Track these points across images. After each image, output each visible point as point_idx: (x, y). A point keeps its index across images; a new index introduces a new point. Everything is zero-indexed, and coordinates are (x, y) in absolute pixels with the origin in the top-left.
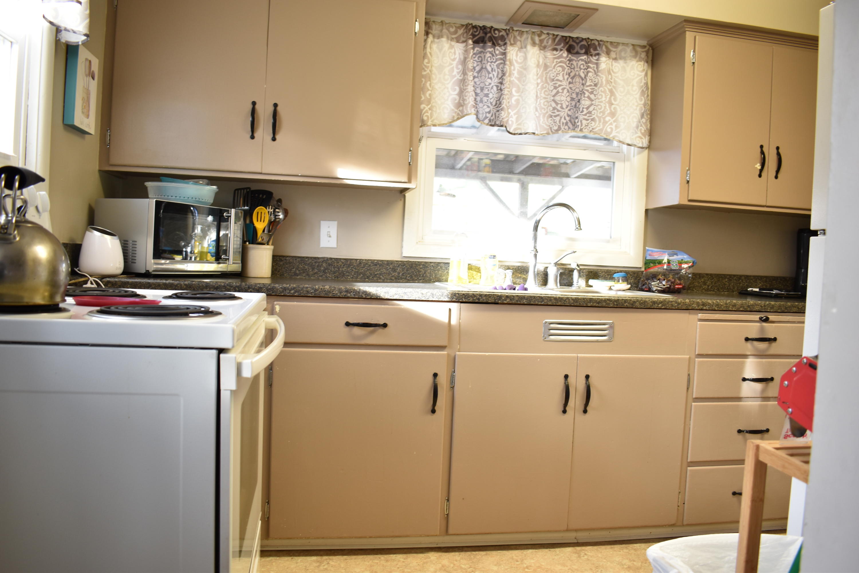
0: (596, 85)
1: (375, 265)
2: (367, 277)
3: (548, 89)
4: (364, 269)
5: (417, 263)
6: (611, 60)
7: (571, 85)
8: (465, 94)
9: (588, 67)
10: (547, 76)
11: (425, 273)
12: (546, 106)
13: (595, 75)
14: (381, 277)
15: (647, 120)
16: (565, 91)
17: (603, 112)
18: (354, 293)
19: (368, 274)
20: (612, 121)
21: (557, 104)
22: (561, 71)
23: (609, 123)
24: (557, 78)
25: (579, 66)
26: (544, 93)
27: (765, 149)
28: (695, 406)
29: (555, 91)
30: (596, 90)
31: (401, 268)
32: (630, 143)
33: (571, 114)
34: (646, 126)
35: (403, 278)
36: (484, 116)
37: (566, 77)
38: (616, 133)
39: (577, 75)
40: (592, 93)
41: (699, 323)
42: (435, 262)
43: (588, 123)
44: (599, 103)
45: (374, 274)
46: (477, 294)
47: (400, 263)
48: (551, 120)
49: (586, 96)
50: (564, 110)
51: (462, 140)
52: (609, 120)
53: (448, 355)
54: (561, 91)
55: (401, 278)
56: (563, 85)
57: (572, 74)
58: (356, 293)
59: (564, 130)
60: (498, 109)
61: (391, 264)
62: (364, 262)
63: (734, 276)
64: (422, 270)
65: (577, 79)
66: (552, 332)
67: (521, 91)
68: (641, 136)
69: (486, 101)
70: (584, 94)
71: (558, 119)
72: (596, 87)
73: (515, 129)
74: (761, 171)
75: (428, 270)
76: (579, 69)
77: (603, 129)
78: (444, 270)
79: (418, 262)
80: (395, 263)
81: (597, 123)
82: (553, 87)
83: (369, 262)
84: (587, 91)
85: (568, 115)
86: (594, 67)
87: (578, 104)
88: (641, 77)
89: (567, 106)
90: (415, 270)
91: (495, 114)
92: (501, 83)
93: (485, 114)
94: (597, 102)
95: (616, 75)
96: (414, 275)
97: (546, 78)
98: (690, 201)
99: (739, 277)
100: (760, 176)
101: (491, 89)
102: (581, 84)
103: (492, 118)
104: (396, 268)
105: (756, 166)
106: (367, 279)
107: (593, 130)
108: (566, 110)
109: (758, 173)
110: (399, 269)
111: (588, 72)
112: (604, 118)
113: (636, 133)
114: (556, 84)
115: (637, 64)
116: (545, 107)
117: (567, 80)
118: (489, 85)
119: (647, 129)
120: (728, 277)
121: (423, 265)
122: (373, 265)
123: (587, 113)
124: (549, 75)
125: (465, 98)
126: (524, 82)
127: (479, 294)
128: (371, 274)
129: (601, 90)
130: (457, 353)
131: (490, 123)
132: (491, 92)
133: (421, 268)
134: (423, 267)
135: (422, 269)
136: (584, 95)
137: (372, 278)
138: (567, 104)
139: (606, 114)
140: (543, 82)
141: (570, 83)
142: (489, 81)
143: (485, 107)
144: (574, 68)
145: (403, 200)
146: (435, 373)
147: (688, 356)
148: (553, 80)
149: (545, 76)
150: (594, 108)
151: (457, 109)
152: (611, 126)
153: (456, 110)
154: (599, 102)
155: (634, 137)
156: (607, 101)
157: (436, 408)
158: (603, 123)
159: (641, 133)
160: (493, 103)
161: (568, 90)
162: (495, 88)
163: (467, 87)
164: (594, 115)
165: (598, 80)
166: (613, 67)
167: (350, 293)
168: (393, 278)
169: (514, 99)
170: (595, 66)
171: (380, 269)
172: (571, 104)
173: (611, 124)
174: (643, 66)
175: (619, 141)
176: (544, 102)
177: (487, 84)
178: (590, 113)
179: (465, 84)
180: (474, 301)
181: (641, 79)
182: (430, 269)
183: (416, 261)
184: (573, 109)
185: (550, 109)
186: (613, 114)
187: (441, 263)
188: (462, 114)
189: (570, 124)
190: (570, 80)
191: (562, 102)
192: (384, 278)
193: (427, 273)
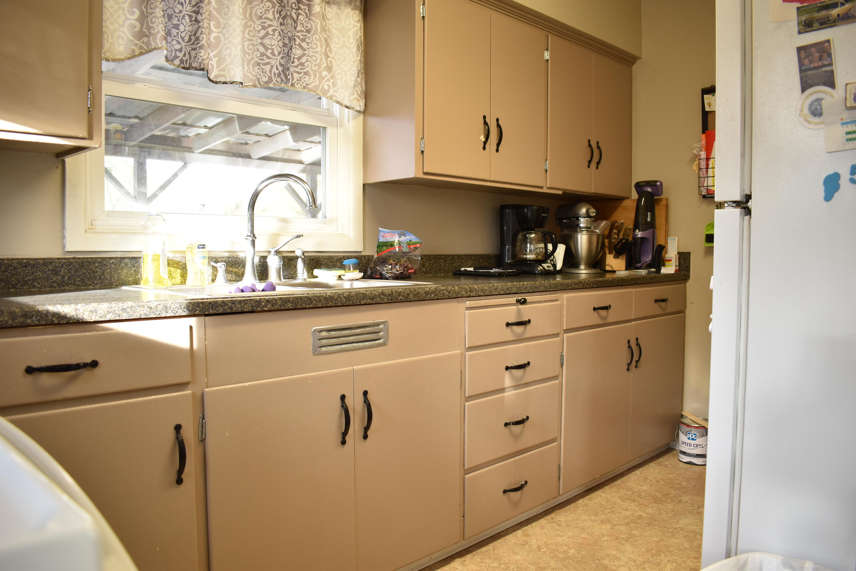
0: (308, 31)
1: (23, 266)
2: (12, 285)
3: (254, 28)
4: (6, 274)
5: (90, 260)
6: (324, 3)
7: (283, 27)
8: (151, 20)
9: (299, 8)
10: (252, 11)
11: (103, 274)
12: (251, 50)
13: (307, 19)
14: (36, 284)
15: (362, 80)
16: (277, 33)
17: (319, 65)
18: (38, 318)
19: (13, 281)
20: (329, 76)
21: (266, 49)
22: (271, 7)
23: (326, 78)
24: (265, 15)
25: (290, 5)
26: (249, 34)
27: (487, 120)
28: (469, 405)
29: (263, 32)
30: (309, 37)
31: (66, 269)
32: (348, 105)
33: (284, 64)
34: (362, 87)
35: (70, 284)
36: (173, 55)
37: (277, 16)
38: (334, 91)
39: (289, 16)
40: (303, 40)
41: (467, 311)
42: (116, 258)
43: (301, 78)
44: (313, 54)
45: (24, 280)
46: (228, 301)
47: (64, 261)
48: (259, 69)
49: (297, 43)
50: (276, 57)
51: (140, 85)
52: (326, 76)
53: (194, 394)
54: (271, 33)
55: (68, 284)
56: (273, 26)
57: (283, 13)
58: (42, 317)
59: (276, 82)
60: (194, 47)
61: (51, 263)
62: (6, 263)
63: (448, 255)
64: (98, 270)
65: (289, 21)
66: (324, 342)
67: (222, 26)
68: (358, 97)
69: (176, 34)
70: (295, 40)
71: (267, 68)
72: (309, 33)
73: (216, 76)
74: (485, 143)
75: (107, 269)
76: (290, 9)
77: (320, 86)
78: (130, 267)
79: (91, 258)
80: (56, 262)
81: (312, 77)
82: (260, 27)
83: (14, 263)
84: (299, 37)
85: (281, 65)
86: (305, 9)
87: (290, 51)
88: (357, 28)
89: (279, 53)
90: (87, 271)
91: (189, 53)
92: (197, 13)
93: (174, 53)
94: (311, 52)
95: (329, 22)
96: (87, 278)
97: (251, 14)
98: (425, 174)
99: (453, 257)
100: (484, 148)
101: (182, 19)
102: (293, 27)
103: (184, 59)
104: (59, 269)
105: (481, 138)
106: (13, 288)
107: (307, 87)
108: (279, 58)
109: (482, 145)
110: (62, 271)
111: (299, 14)
112: (320, 73)
113: (354, 94)
114: (264, 23)
115: (352, 13)
116: (250, 52)
117: (278, 20)
118: (179, 13)
119: (362, 90)
120: (443, 257)
121: (100, 262)
122: (21, 267)
123: (299, 64)
124: (255, 10)
125: (151, 25)
126: (225, 14)
127: (232, 300)
128: (19, 281)
129: (316, 38)
130: (206, 389)
131: (182, 65)
132: (182, 23)
133: (96, 267)
134: (99, 266)
135: (99, 268)
136: (295, 42)
137: (21, 286)
138: (279, 50)
139: (323, 68)
140: (247, 19)
141: (281, 24)
142: (180, 7)
143: (174, 42)
144: (284, 7)
145: (60, 167)
146: (177, 425)
147: (460, 351)
148: (260, 18)
149: (249, 12)
150: (308, 59)
151: (139, 41)
152: (328, 83)
153: (137, 42)
154: (313, 52)
155: (351, 98)
156: (323, 51)
157: (183, 476)
158: (319, 78)
159: (358, 94)
160: (185, 39)
161: (279, 32)
162: (187, 18)
163: (154, 11)
164: (307, 67)
165: (312, 25)
166: (327, 12)
167: (30, 318)
168: (55, 285)
169: (213, 35)
170: (307, 8)
171: (33, 272)
172: (284, 50)
173: (328, 80)
174: (358, 15)
175: (337, 101)
176: (248, 45)
177: (177, 11)
178: (302, 64)
179: (150, 6)
180: (225, 312)
181: (357, 30)
182: (111, 268)
183: (88, 258)
184: (286, 57)
185: (256, 55)
186: (329, 69)
187: (126, 258)
188: (148, 47)
189: (282, 76)
190: (281, 20)
191: (273, 47)
192: (39, 286)
193: (105, 273)
